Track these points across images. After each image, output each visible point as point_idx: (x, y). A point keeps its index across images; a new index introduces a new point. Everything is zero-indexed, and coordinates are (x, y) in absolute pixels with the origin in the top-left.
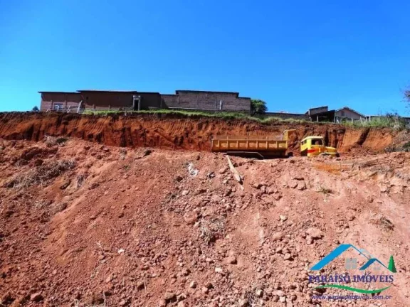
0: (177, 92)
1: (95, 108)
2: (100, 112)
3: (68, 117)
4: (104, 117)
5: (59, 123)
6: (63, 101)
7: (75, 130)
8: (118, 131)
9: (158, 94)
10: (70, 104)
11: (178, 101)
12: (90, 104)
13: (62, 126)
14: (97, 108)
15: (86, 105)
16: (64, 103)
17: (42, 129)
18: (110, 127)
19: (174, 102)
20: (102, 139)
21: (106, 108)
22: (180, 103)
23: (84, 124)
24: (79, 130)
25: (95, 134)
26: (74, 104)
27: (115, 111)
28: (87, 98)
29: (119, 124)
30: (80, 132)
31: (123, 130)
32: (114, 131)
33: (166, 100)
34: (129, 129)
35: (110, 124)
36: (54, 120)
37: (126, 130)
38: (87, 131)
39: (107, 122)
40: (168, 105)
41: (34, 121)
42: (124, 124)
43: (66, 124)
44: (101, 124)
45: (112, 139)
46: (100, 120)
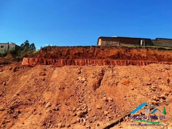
0: (157, 39)
9: (150, 39)
10: (114, 42)
11: (158, 42)
12: (122, 43)
15: (121, 43)
19: (156, 43)
22: (158, 43)
28: (121, 40)
33: (153, 42)
40: (154, 44)
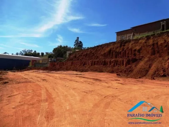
1: (139, 34)
2: (142, 36)
3: (125, 42)
4: (142, 39)
5: (121, 46)
6: (125, 34)
7: (128, 48)
8: (150, 46)
13: (122, 47)
14: (141, 34)
16: (125, 35)
17: (114, 50)
18: (145, 44)
20: (141, 51)
21: (145, 33)
23: (132, 45)
24: (130, 48)
25: (137, 49)
26: (129, 35)
27: (150, 34)
29: (151, 42)
30: (130, 49)
31: (153, 45)
32: (147, 46)
34: (157, 43)
35: (145, 42)
36: (119, 45)
37: (155, 44)
38: (133, 48)
39: (144, 41)
41: (112, 47)
42: (153, 41)
43: (124, 45)
44: (141, 43)
45: (147, 51)
46: (140, 41)
